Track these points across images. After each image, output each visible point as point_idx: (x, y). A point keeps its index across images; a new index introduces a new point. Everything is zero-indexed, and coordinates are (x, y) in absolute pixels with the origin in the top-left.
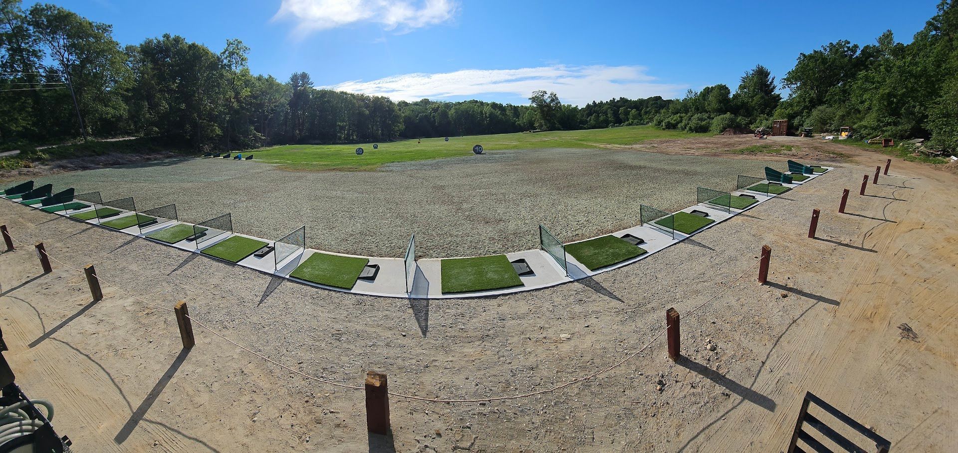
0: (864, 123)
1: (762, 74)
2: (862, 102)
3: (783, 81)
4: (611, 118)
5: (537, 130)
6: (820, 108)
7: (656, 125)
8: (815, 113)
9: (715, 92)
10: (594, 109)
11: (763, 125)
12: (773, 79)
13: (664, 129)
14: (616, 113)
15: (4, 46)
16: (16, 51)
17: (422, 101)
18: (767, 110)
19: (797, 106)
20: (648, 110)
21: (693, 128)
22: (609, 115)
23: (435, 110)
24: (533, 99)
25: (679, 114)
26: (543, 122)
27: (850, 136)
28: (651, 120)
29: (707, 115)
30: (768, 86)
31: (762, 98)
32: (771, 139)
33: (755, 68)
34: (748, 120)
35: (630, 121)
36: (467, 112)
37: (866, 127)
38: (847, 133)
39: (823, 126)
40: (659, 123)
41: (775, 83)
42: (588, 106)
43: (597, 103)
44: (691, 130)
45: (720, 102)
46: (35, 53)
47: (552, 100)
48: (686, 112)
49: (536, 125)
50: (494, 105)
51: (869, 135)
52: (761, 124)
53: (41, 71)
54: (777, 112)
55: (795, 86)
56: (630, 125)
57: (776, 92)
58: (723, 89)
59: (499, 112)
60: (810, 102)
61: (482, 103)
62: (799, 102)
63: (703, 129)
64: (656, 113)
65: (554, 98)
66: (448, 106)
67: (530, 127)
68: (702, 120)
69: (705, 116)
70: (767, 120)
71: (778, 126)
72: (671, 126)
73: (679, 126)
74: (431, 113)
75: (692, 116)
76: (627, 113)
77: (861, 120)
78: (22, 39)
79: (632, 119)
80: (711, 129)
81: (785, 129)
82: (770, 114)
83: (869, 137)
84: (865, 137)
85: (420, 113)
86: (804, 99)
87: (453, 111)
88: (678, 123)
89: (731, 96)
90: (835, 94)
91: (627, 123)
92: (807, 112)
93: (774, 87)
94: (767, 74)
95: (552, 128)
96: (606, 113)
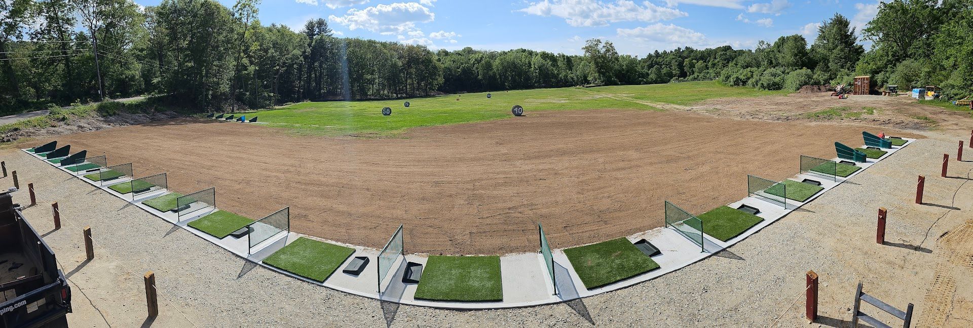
0: (950, 81)
1: (841, 24)
2: (948, 58)
3: (864, 31)
4: (676, 71)
5: (592, 85)
6: (904, 62)
7: (723, 81)
8: (900, 67)
9: (791, 43)
10: (655, 60)
11: (844, 81)
12: (854, 30)
13: (731, 86)
14: (681, 66)
15: (43, 14)
16: (52, 19)
17: (464, 50)
18: (849, 64)
19: (880, 60)
20: (716, 61)
21: (765, 85)
22: (673, 68)
23: (478, 61)
24: (587, 49)
25: (749, 69)
26: (597, 75)
27: (937, 97)
28: (718, 74)
29: (782, 69)
30: (847, 36)
31: (842, 50)
32: (852, 98)
33: (833, 17)
34: (827, 75)
35: (696, 75)
36: (513, 63)
37: (953, 87)
38: (933, 93)
39: (908, 83)
40: (728, 77)
41: (856, 34)
42: (650, 56)
43: (660, 53)
44: (763, 86)
45: (796, 55)
46: (68, 21)
47: (608, 51)
48: (758, 66)
49: (590, 78)
50: (545, 56)
51: (956, 95)
52: (842, 80)
53: (73, 37)
54: (860, 65)
55: (877, 38)
56: (695, 79)
57: (858, 43)
58: (799, 41)
59: (550, 63)
60: (893, 56)
61: (531, 53)
62: (882, 56)
63: (776, 87)
64: (724, 67)
65: (610, 48)
66: (493, 56)
67: (584, 81)
68: (774, 75)
69: (779, 70)
70: (848, 75)
71: (860, 84)
72: (739, 82)
73: (750, 82)
74: (474, 64)
75: (764, 70)
76: (692, 66)
77: (947, 78)
78: (59, 8)
79: (698, 73)
80: (786, 85)
81: (867, 88)
82: (852, 68)
83: (956, 97)
84: (953, 97)
85: (462, 64)
86: (887, 53)
87: (497, 61)
88: (749, 78)
89: (808, 47)
90: (919, 48)
91: (691, 77)
92: (891, 67)
93: (855, 39)
94: (846, 24)
95: (609, 82)
96: (669, 65)
